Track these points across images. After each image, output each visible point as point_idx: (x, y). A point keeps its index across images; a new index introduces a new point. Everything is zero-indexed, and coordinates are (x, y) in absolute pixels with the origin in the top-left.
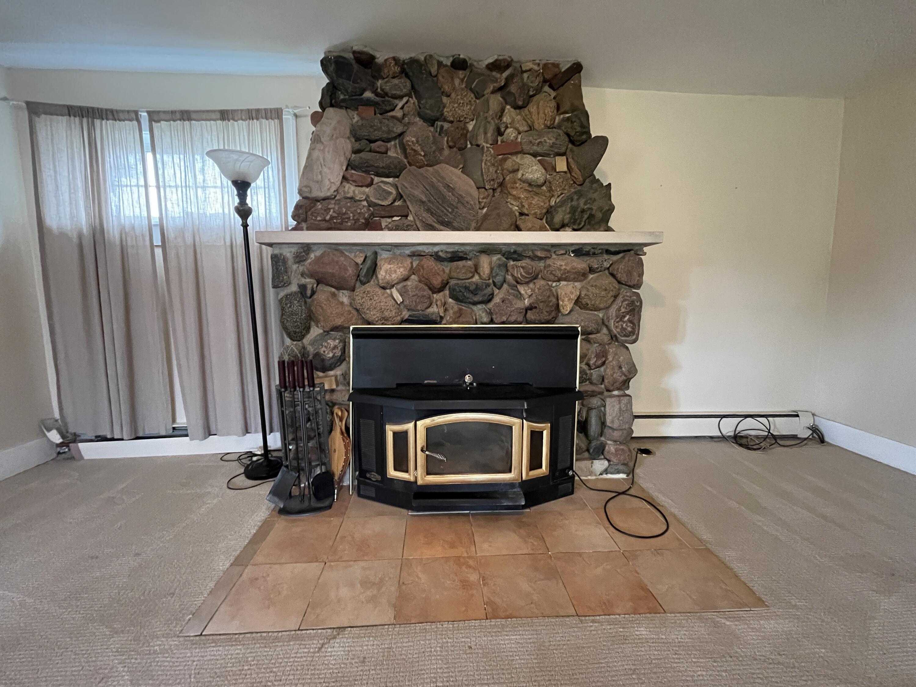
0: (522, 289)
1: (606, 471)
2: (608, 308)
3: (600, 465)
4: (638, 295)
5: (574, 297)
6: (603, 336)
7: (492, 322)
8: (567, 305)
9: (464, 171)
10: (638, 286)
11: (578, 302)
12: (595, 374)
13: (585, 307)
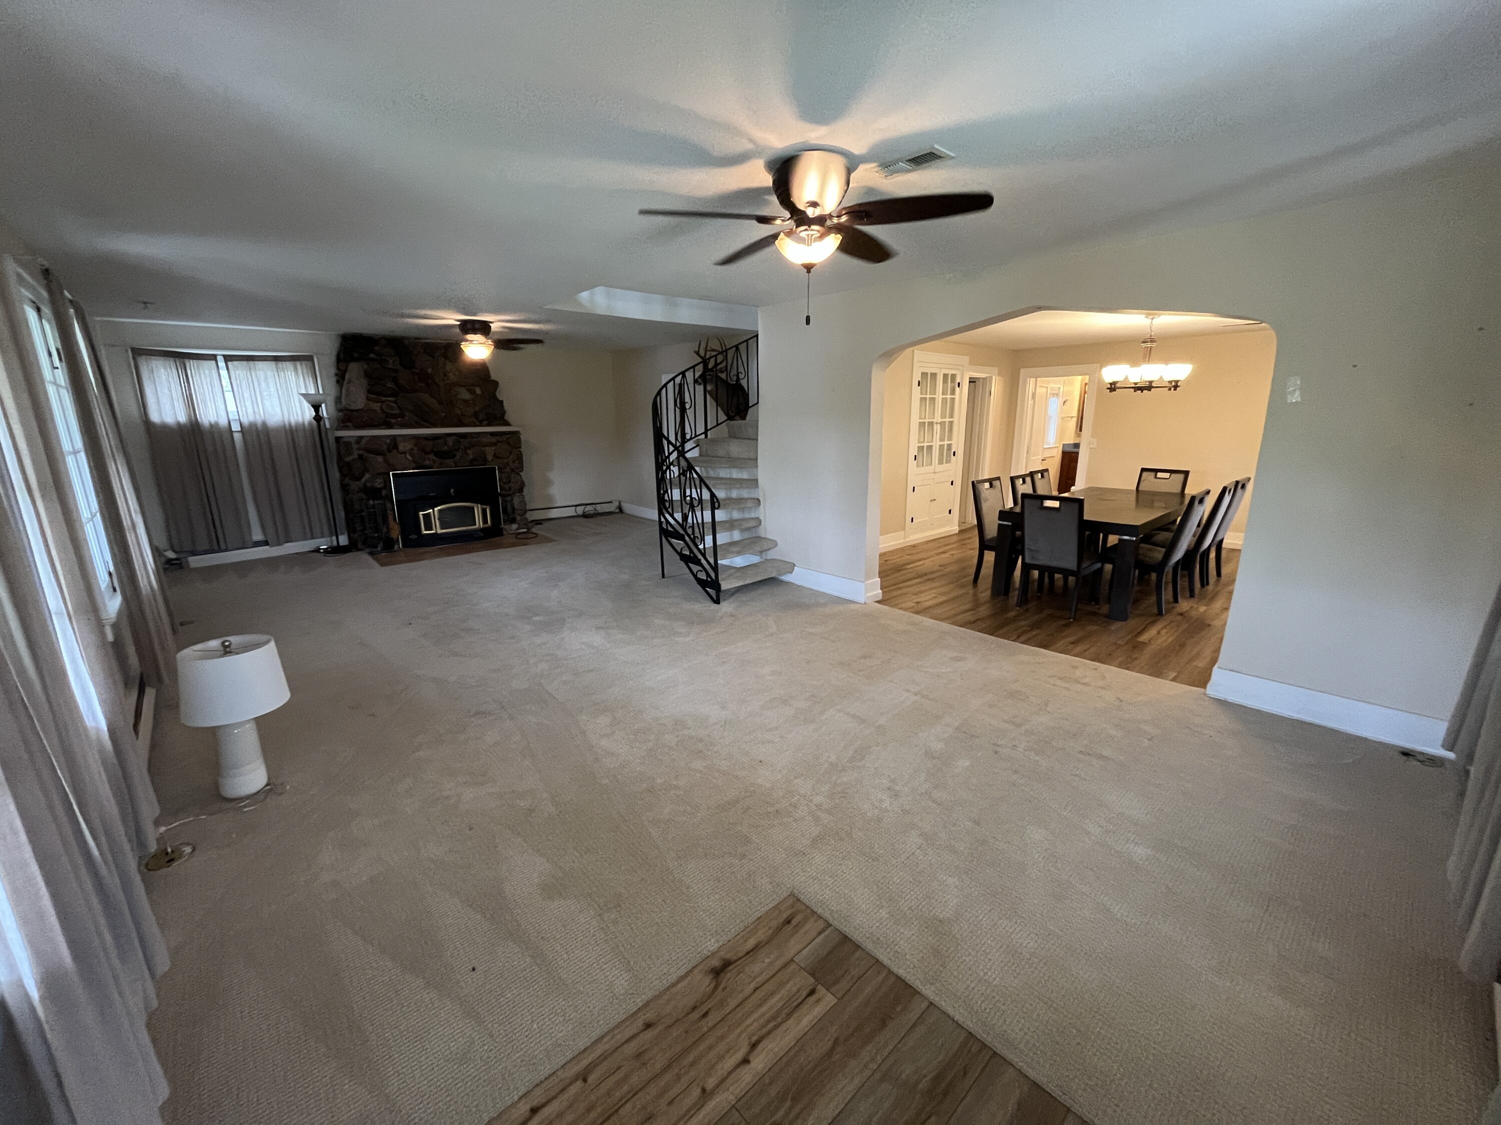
0: (468, 451)
1: (518, 529)
2: (508, 457)
3: (514, 526)
4: (520, 451)
5: (492, 454)
6: (508, 470)
7: (456, 466)
8: (490, 458)
9: (431, 395)
10: (520, 448)
11: (495, 455)
12: (506, 486)
13: (498, 458)
